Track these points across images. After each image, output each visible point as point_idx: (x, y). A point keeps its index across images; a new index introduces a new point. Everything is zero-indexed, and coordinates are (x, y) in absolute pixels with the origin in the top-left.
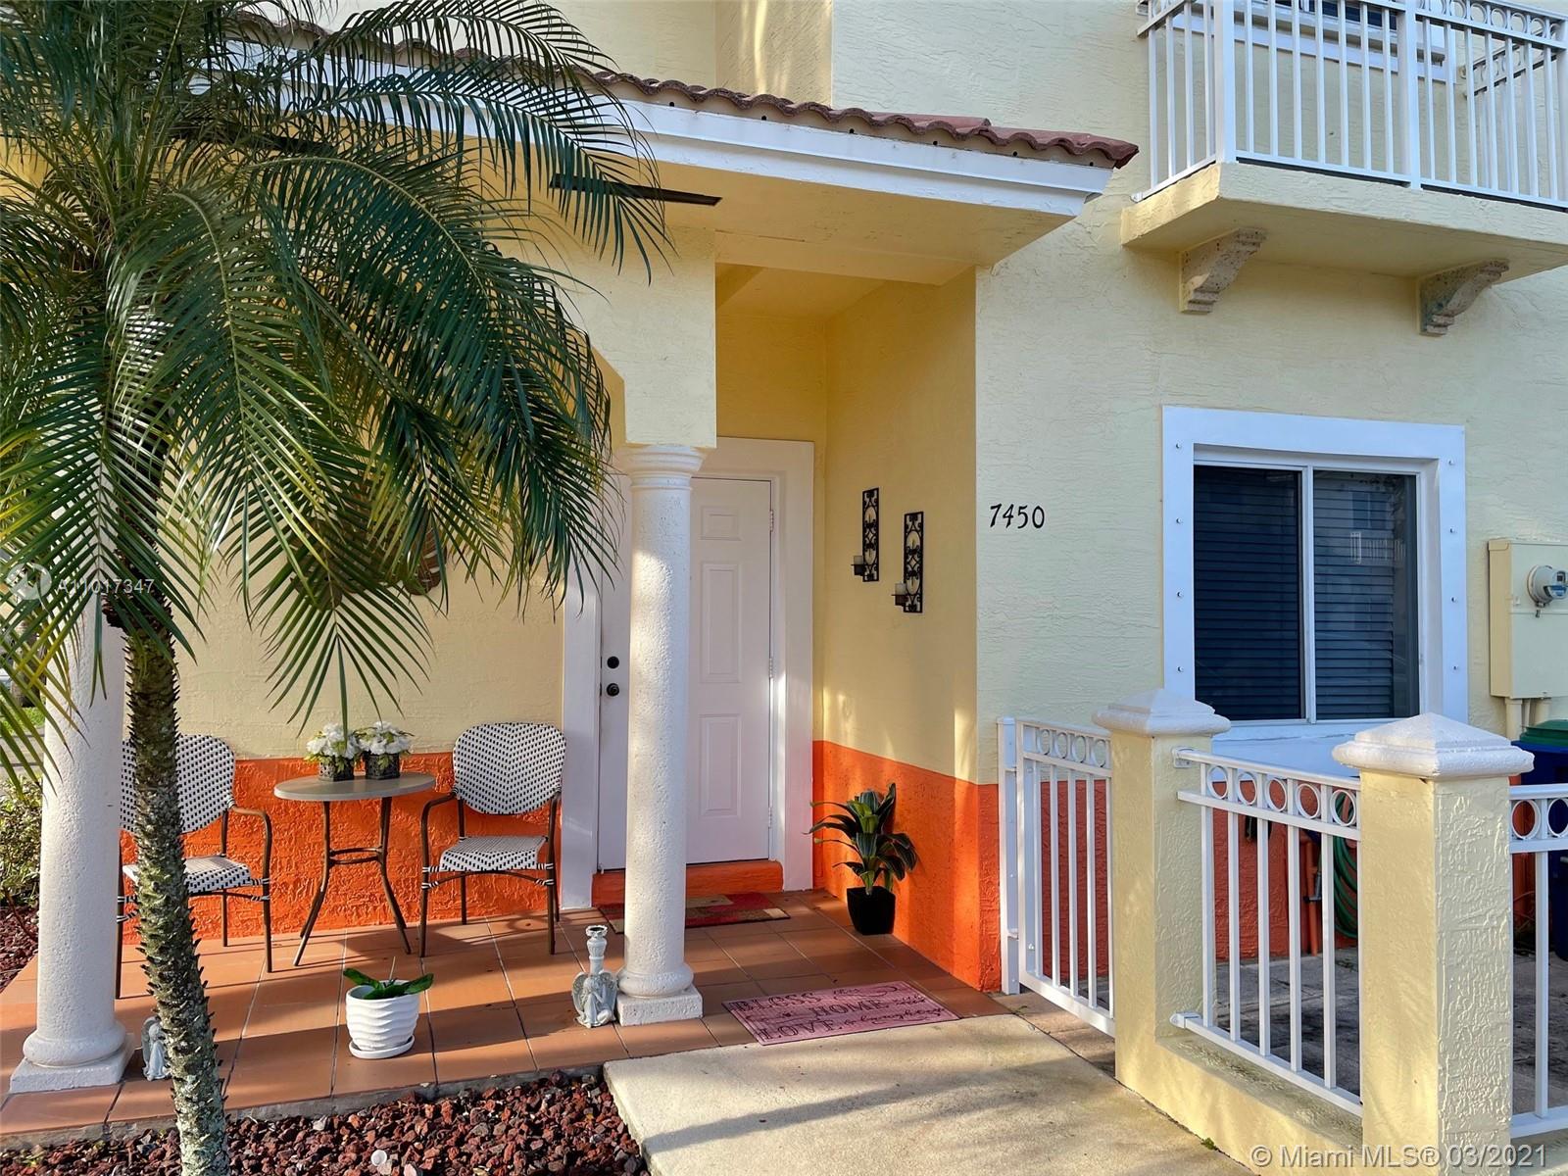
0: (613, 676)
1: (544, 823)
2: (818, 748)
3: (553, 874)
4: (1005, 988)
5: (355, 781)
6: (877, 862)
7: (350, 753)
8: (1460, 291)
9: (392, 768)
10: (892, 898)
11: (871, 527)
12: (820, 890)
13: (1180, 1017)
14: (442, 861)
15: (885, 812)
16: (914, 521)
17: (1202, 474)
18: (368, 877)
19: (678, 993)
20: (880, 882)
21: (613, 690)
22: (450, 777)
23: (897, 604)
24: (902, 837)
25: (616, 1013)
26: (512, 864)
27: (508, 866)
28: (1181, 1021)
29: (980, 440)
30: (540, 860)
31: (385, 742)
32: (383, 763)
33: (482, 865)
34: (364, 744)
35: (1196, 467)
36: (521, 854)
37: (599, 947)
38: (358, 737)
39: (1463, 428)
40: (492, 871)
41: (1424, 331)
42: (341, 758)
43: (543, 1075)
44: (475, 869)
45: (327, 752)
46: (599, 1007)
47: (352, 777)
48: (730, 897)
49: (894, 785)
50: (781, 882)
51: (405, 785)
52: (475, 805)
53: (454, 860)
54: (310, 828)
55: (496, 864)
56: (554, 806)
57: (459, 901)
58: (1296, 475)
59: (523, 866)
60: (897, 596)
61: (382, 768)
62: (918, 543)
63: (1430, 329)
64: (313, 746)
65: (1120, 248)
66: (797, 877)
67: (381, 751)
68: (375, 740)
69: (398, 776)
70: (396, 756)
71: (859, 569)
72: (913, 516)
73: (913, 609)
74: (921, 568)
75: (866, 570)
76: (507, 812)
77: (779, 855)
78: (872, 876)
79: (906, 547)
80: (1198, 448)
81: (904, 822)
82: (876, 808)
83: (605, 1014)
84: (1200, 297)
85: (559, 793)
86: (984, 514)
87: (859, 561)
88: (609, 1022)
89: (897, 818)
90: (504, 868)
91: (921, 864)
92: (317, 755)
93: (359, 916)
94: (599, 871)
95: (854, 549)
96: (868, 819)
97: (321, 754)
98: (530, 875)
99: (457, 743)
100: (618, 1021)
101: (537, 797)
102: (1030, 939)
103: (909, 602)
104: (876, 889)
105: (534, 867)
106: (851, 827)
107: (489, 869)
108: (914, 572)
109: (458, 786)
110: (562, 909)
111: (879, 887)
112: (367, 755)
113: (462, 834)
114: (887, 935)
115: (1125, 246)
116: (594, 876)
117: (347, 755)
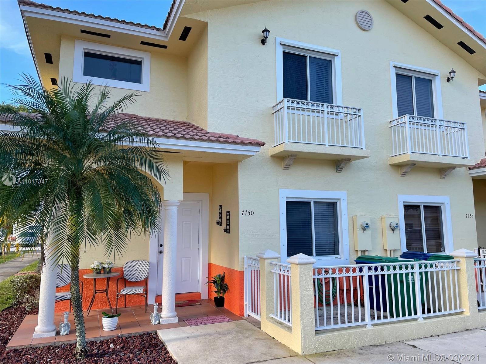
0: (161, 249)
1: (145, 282)
2: (210, 265)
3: (146, 294)
4: (245, 316)
5: (101, 274)
6: (220, 290)
7: (100, 268)
8: (342, 164)
9: (110, 271)
10: (224, 298)
11: (220, 213)
12: (209, 299)
13: (271, 315)
14: (121, 292)
15: (222, 279)
16: (228, 213)
17: (288, 203)
18: (103, 297)
19: (173, 317)
20: (221, 295)
21: (161, 252)
22: (123, 274)
23: (224, 231)
24: (226, 284)
25: (160, 322)
26: (137, 292)
27: (136, 293)
28: (271, 316)
29: (239, 197)
30: (143, 291)
31: (108, 265)
32: (108, 270)
33: (130, 292)
34: (104, 265)
35: (287, 202)
36: (139, 290)
37: (156, 308)
38: (102, 264)
39: (346, 192)
40: (133, 294)
41: (336, 172)
42: (98, 269)
43: (144, 333)
44: (129, 293)
45: (95, 267)
46: (156, 320)
47: (100, 273)
48: (188, 301)
49: (224, 272)
50: (200, 297)
51: (113, 275)
52: (128, 279)
53: (124, 291)
54: (90, 286)
55: (134, 292)
56: (147, 279)
57: (124, 302)
58: (310, 203)
59: (139, 292)
60: (224, 230)
61: (108, 271)
62: (229, 218)
63: (338, 171)
64: (92, 266)
65: (269, 156)
66: (204, 296)
67: (108, 267)
68: (106, 264)
69: (111, 273)
70: (111, 268)
71: (218, 223)
72: (228, 212)
73: (228, 233)
74: (229, 224)
75: (219, 223)
76: (136, 281)
77: (200, 291)
78: (219, 294)
79: (227, 219)
80: (287, 197)
81: (226, 281)
82: (220, 278)
83: (157, 322)
84: (286, 166)
85: (148, 276)
86: (240, 212)
87: (218, 221)
88: (158, 324)
89: (225, 280)
90: (135, 293)
91: (229, 289)
92: (93, 268)
93: (100, 306)
94: (157, 295)
95: (217, 219)
96: (218, 280)
97: (94, 268)
98: (141, 294)
99: (124, 265)
100: (160, 323)
101: (143, 277)
102: (249, 304)
103: (227, 231)
104: (220, 297)
105: (142, 293)
106: (215, 282)
107: (132, 293)
108: (228, 225)
109: (124, 275)
110: (148, 304)
111: (222, 297)
112: (104, 268)
113: (125, 286)
114: (223, 307)
115: (270, 156)
116: (156, 296)
117: (99, 268)
